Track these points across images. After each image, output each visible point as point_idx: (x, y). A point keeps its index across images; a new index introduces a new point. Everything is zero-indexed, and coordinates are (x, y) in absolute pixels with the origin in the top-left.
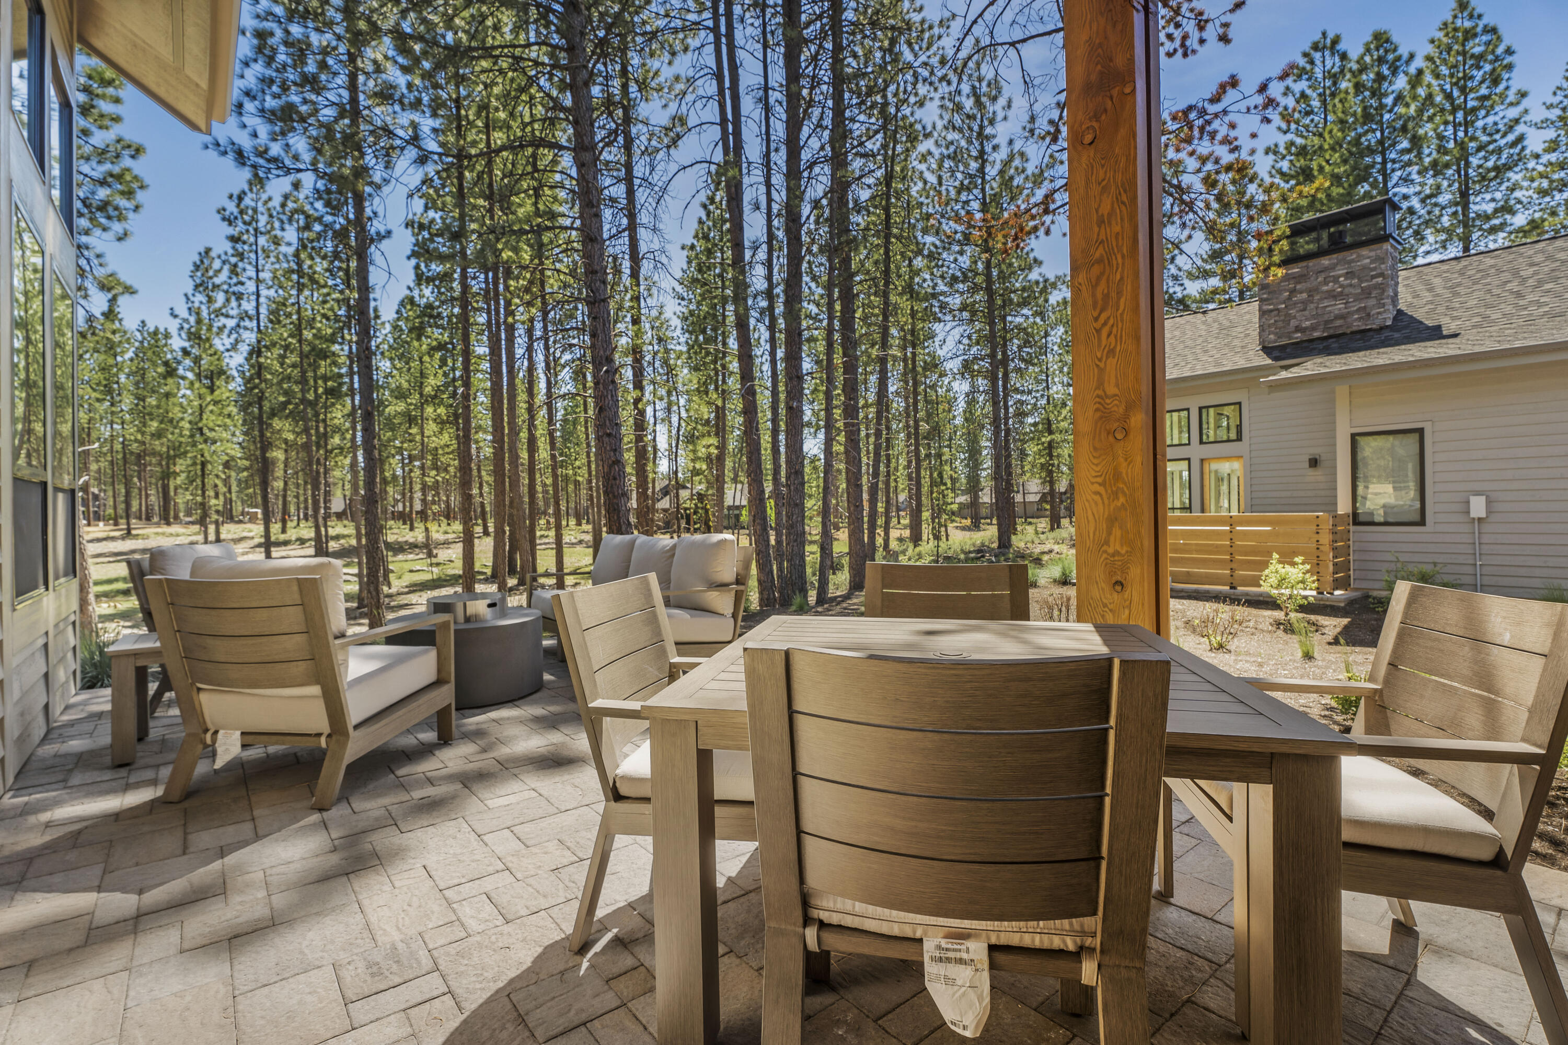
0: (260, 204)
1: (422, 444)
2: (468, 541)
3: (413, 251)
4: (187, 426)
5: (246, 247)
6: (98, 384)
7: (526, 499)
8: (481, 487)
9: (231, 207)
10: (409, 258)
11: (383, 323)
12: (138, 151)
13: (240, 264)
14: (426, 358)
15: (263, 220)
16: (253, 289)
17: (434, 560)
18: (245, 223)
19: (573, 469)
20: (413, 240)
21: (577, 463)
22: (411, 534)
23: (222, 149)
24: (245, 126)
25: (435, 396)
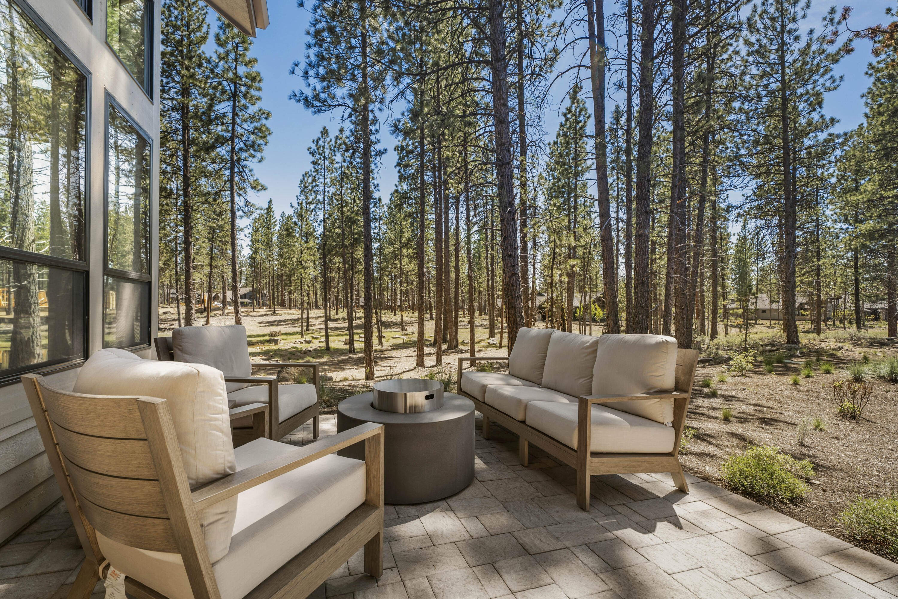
0: (326, 144)
1: (401, 269)
2: (421, 323)
3: (398, 163)
4: (296, 260)
5: (319, 167)
6: (264, 242)
7: (453, 300)
8: (429, 293)
9: (314, 147)
10: (395, 167)
11: (383, 205)
12: (268, 115)
13: (317, 176)
14: (404, 223)
15: (327, 151)
16: (322, 188)
17: (405, 332)
18: (319, 154)
19: (478, 283)
20: (398, 157)
21: (480, 280)
22: (395, 317)
23: (298, 98)
24: (309, 85)
25: (408, 243)
